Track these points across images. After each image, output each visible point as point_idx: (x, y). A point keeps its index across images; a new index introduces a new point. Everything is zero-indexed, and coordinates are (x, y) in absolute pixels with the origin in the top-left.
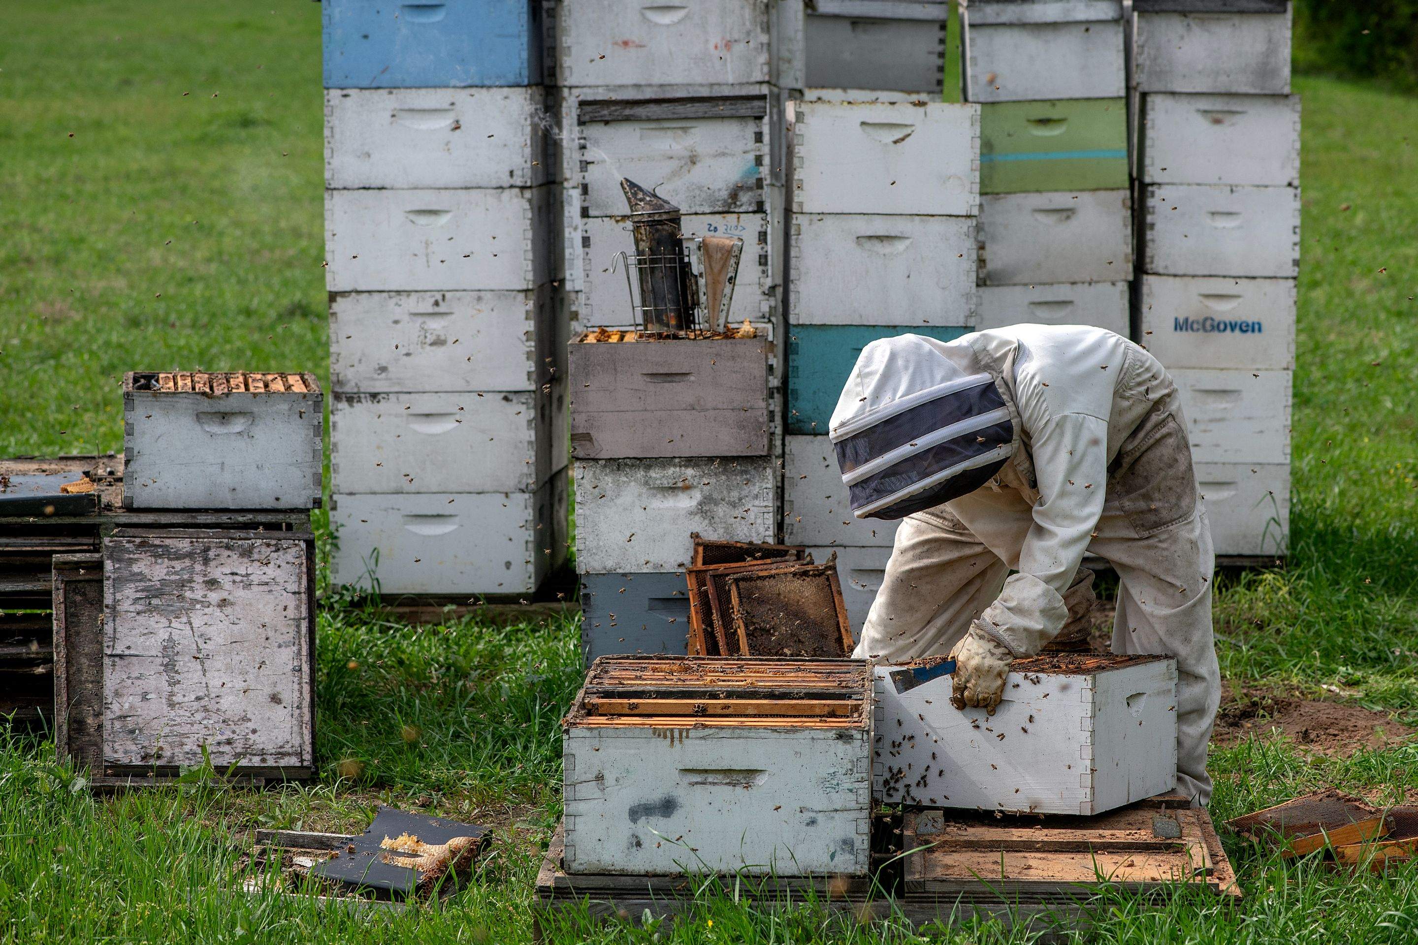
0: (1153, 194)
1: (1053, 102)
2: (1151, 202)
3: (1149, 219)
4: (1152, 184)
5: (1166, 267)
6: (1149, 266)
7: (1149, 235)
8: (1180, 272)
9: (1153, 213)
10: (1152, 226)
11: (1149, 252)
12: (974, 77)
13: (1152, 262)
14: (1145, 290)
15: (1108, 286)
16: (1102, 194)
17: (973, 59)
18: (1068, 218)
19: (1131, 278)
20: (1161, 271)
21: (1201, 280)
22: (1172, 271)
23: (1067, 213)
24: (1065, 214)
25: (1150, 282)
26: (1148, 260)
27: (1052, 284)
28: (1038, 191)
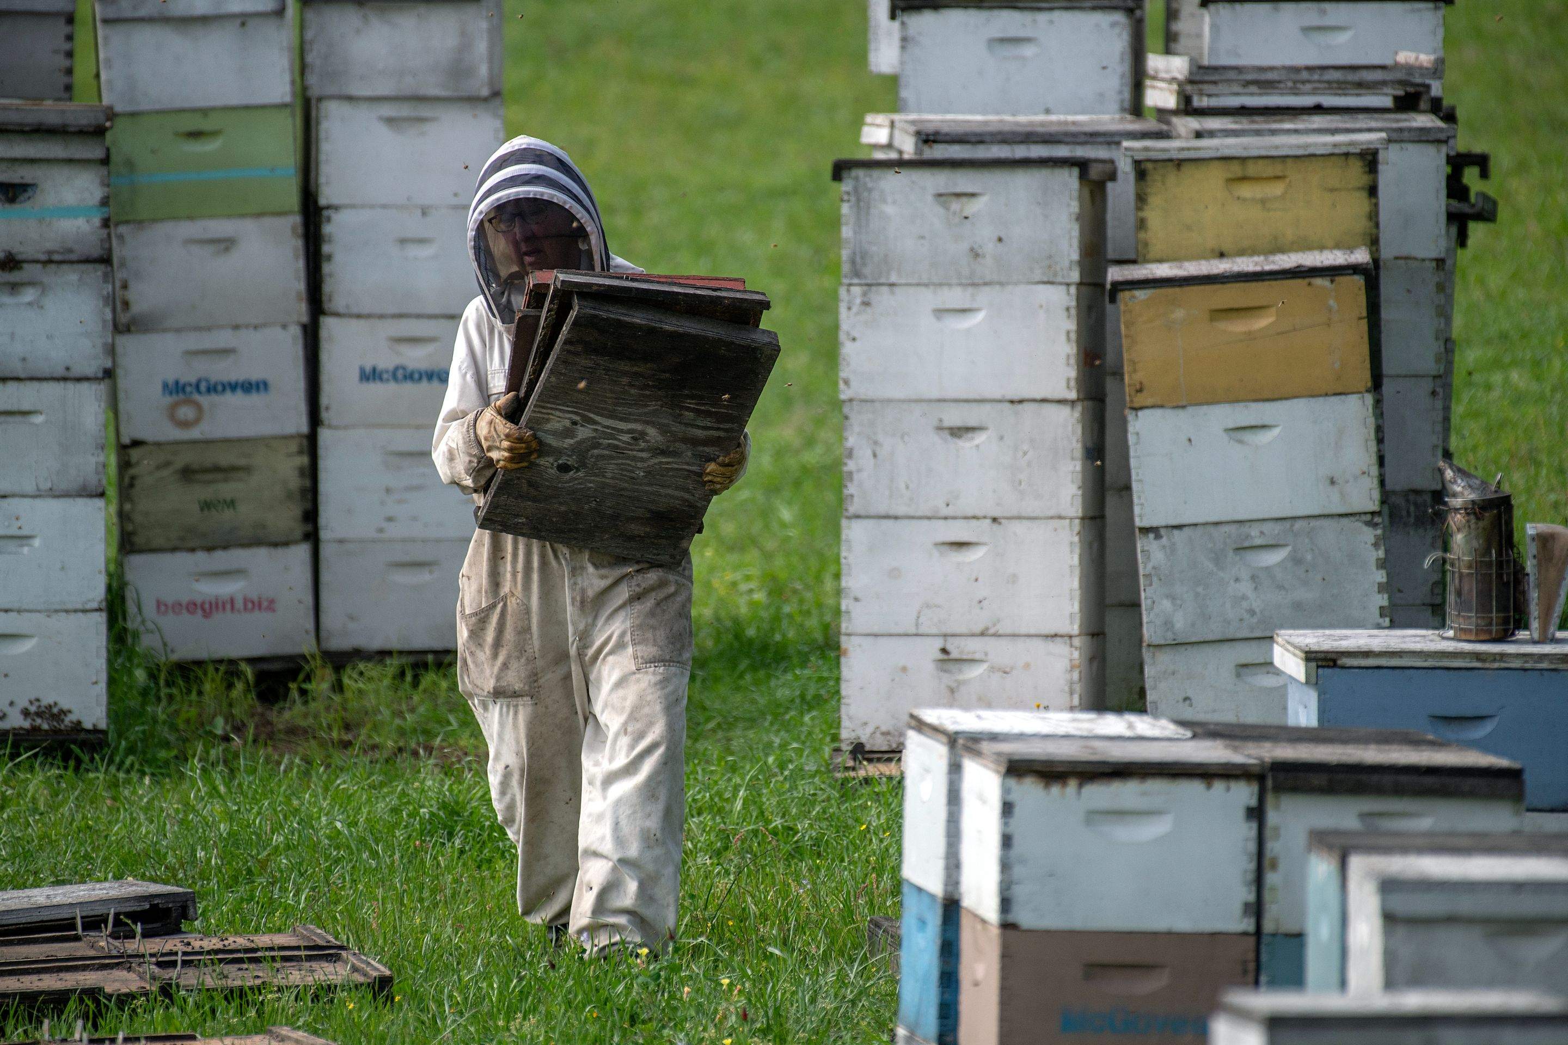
0: (329, 219)
1: (205, 112)
2: (327, 229)
3: (326, 249)
4: (328, 207)
5: (347, 306)
6: (326, 306)
7: (326, 268)
8: (366, 311)
9: (330, 241)
10: (329, 258)
11: (327, 288)
12: (109, 82)
13: (330, 300)
14: (323, 333)
15: (278, 330)
16: (267, 221)
17: (108, 61)
18: (227, 249)
19: (305, 319)
20: (341, 310)
21: (389, 321)
22: (355, 310)
23: (226, 244)
24: (223, 246)
25: (329, 325)
26: (325, 298)
27: (209, 329)
28: (191, 218)
